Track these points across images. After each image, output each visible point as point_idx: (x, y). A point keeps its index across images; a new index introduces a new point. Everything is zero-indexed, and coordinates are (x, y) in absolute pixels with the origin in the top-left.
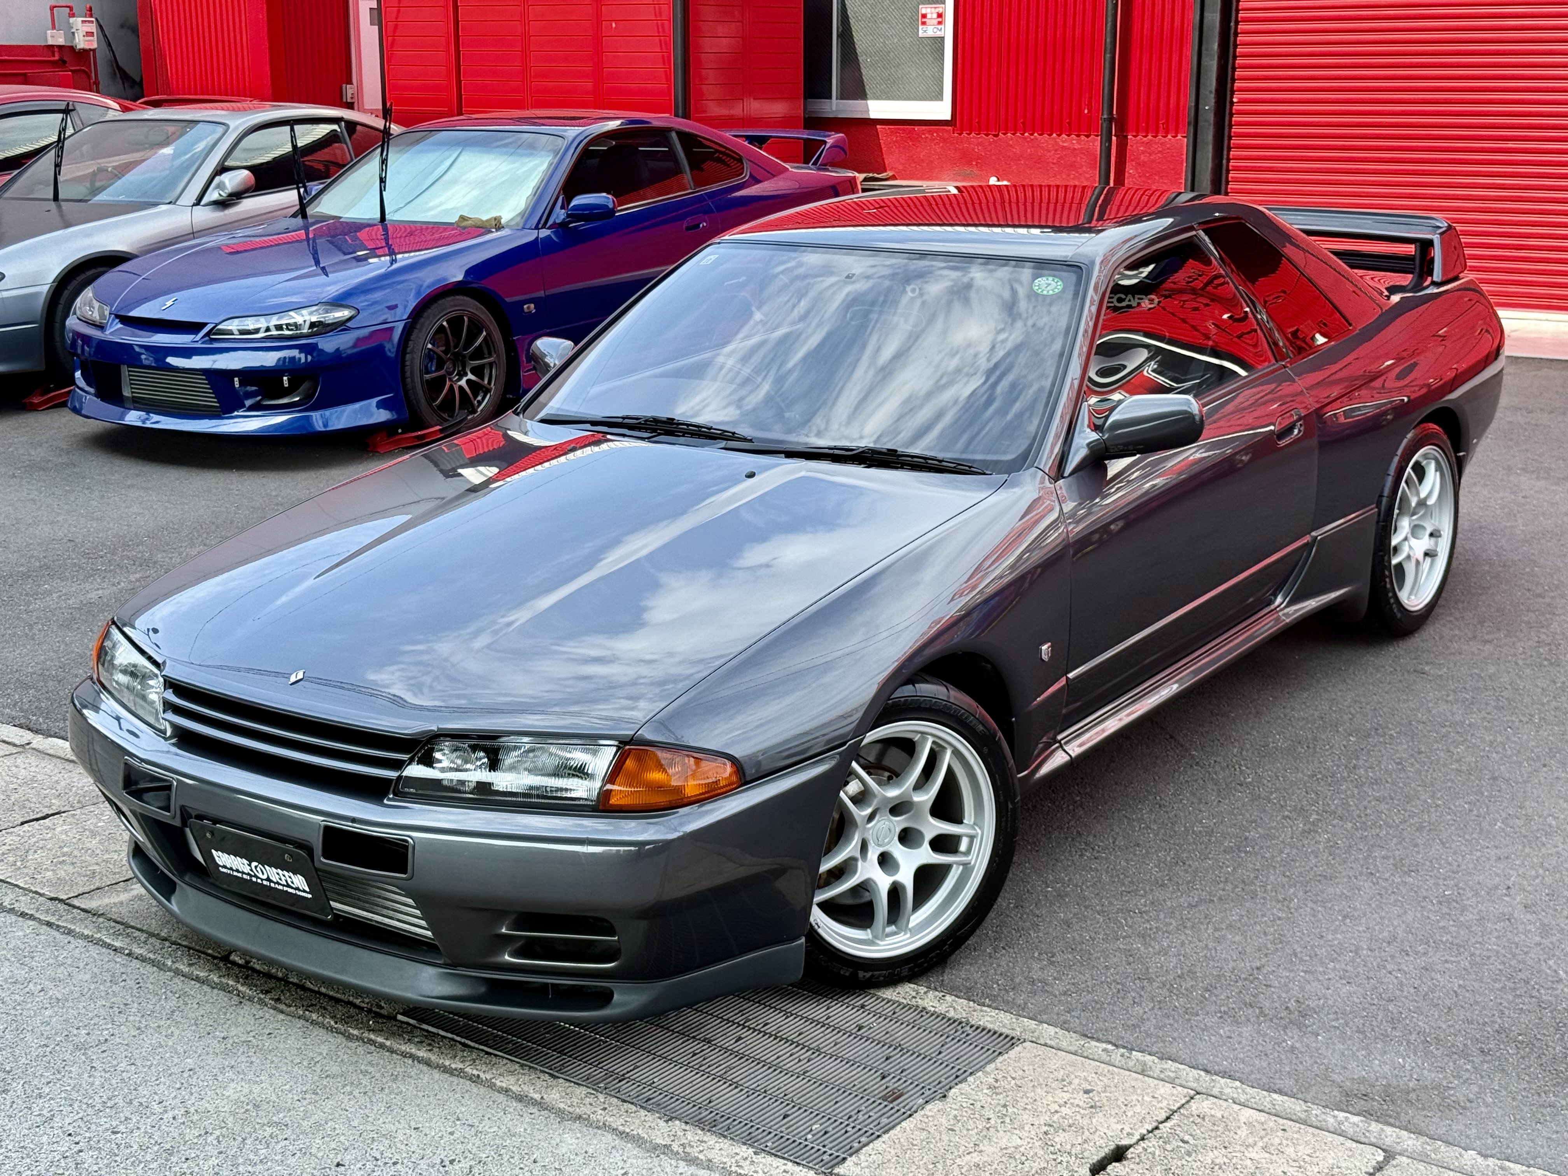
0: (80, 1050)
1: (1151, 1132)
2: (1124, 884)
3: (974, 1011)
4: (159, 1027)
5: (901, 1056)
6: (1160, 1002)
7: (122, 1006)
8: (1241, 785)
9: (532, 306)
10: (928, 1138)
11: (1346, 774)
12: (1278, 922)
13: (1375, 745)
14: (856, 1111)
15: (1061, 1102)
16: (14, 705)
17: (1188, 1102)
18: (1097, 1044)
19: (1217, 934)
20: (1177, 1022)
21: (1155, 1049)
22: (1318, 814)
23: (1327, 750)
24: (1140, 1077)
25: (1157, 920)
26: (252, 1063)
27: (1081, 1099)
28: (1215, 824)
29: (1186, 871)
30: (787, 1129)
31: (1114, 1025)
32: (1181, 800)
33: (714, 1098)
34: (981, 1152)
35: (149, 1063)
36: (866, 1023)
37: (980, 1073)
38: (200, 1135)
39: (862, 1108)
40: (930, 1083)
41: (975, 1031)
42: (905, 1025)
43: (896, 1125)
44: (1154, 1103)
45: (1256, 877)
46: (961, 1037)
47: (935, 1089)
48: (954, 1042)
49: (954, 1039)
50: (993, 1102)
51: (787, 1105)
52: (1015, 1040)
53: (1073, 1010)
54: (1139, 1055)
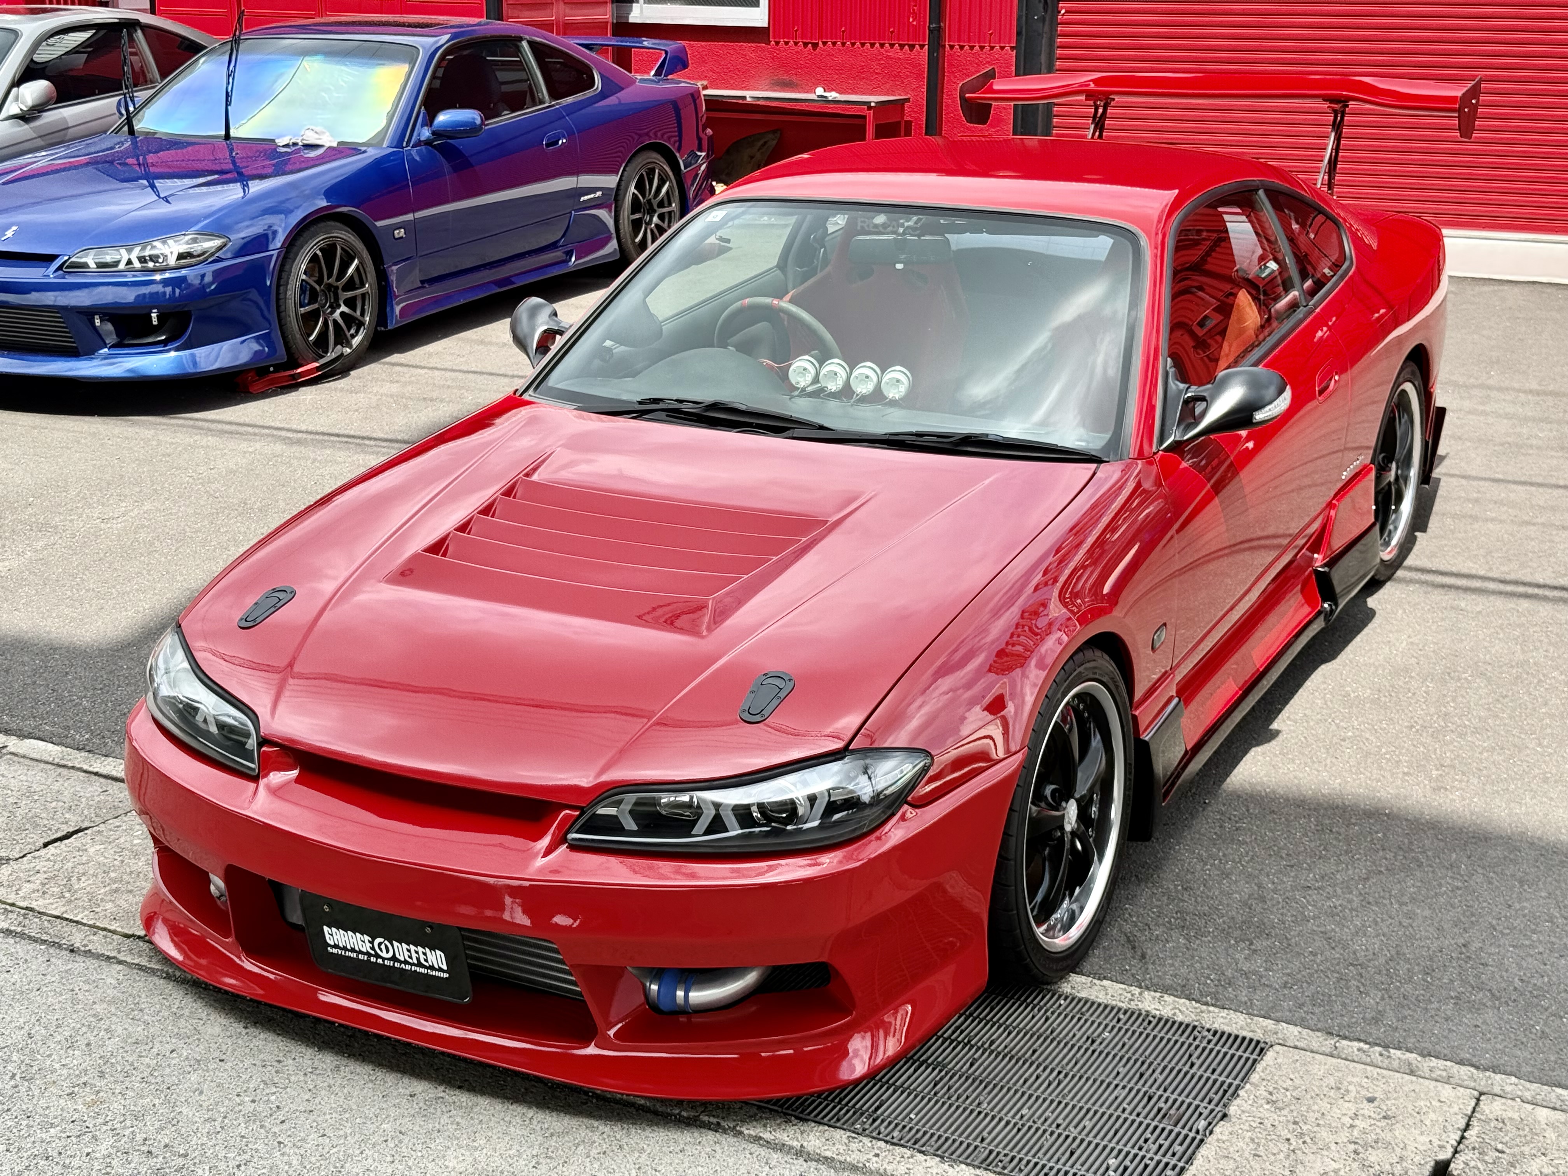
0: (254, 1121)
1: (1459, 1143)
2: (1281, 857)
3: (1203, 1012)
4: (330, 1087)
5: (1154, 1071)
6: (1387, 990)
7: (275, 1064)
8: (1345, 740)
9: (403, 231)
11: (1442, 724)
12: (1460, 892)
13: (1456, 691)
14: (1142, 1139)
15: (1351, 1113)
18: (1349, 1043)
19: (1405, 909)
20: (1415, 1011)
21: (1410, 1045)
22: (1437, 770)
23: (1411, 697)
24: (1414, 1078)
25: (1338, 897)
26: (458, 1124)
27: (1367, 1109)
29: (1336, 838)
30: (1082, 1165)
31: (1354, 1020)
33: (985, 1134)
35: (341, 1133)
36: (1096, 1034)
37: (1248, 1086)
39: (1147, 1135)
40: (1202, 1101)
41: (1214, 1035)
42: (1137, 1034)
43: (1194, 1153)
44: (1445, 1108)
45: (1411, 843)
46: (1204, 1044)
47: (1210, 1107)
48: (1200, 1050)
49: (1197, 1047)
50: (1281, 1119)
51: (1067, 1137)
52: (1262, 1045)
53: (1303, 1005)
54: (1398, 1053)
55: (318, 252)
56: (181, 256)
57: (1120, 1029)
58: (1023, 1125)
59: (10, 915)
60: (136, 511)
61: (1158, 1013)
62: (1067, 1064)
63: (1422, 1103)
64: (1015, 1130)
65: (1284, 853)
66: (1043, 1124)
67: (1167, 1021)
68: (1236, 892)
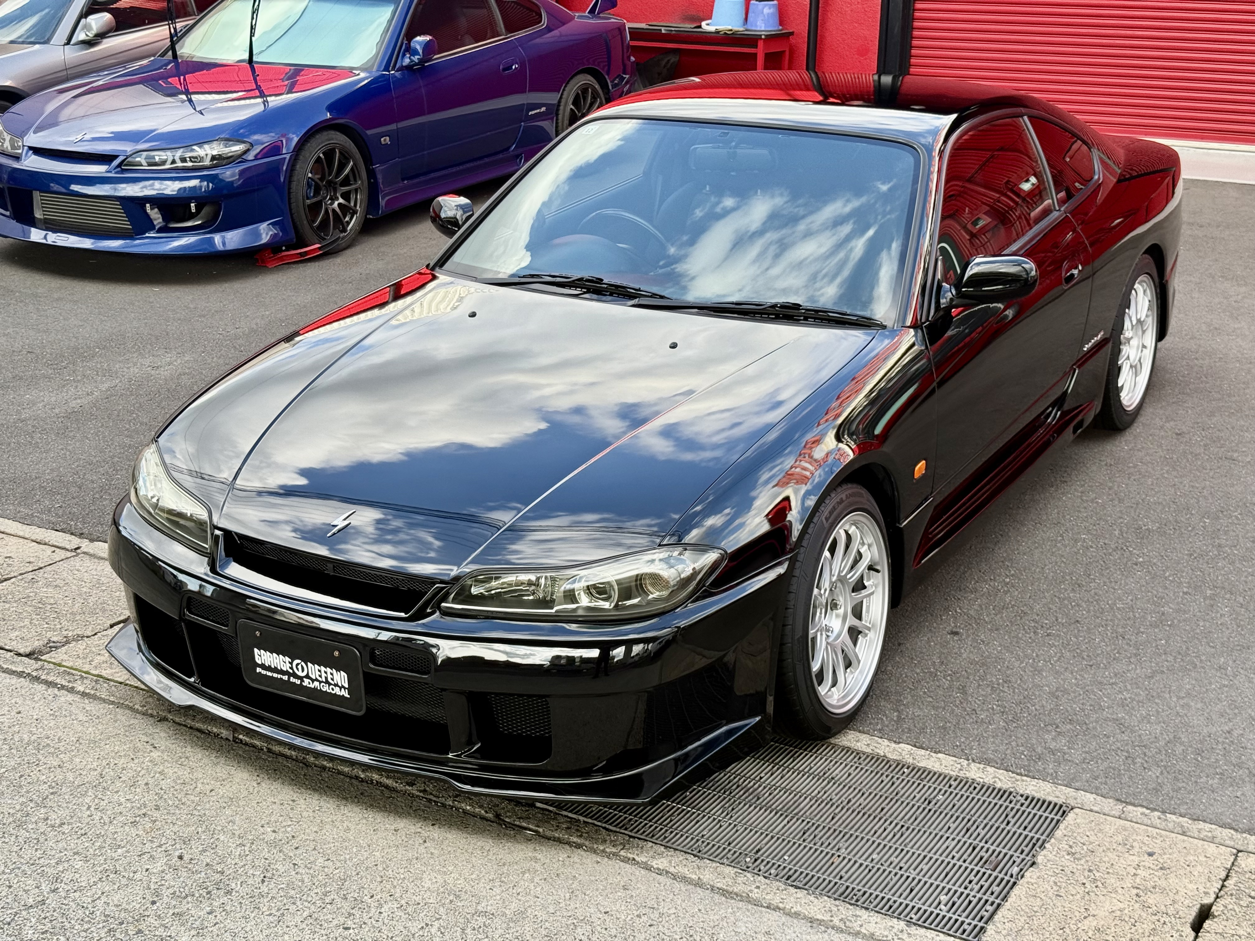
0: (275, 847)
1: (1220, 890)
2: (1083, 658)
3: (1017, 780)
4: (333, 822)
5: (977, 827)
6: (1165, 767)
7: (291, 803)
8: (1136, 565)
9: (388, 138)
10: (1043, 905)
11: (1216, 552)
12: (1226, 689)
13: (1227, 526)
14: (968, 881)
15: (1134, 864)
16: (49, 511)
17: (1235, 860)
18: (1135, 809)
19: (1182, 702)
20: (1187, 784)
21: (1183, 811)
22: (1211, 590)
23: (1191, 531)
24: (1186, 838)
25: (1127, 690)
26: (432, 854)
27: (1148, 861)
28: (1132, 600)
29: (1128, 644)
30: (920, 900)
31: (1138, 790)
32: (1094, 579)
33: (843, 873)
34: (1094, 916)
35: (342, 858)
36: (932, 796)
37: (1053, 840)
38: (422, 927)
39: (971, 877)
40: (1016, 851)
41: (1026, 799)
42: (964, 797)
43: (1008, 893)
44: (1210, 862)
45: (1188, 648)
46: (1018, 807)
47: (1022, 856)
48: (1015, 811)
49: (1012, 809)
50: (1079, 867)
51: (908, 877)
52: (1064, 808)
53: (1098, 777)
54: (1173, 817)
55: (321, 155)
56: (213, 158)
57: (951, 793)
58: (873, 867)
59: (85, 681)
60: (179, 361)
61: (981, 780)
62: (909, 819)
63: (1191, 858)
64: (867, 870)
65: (1085, 654)
66: (889, 866)
67: (988, 788)
68: (1047, 686)
